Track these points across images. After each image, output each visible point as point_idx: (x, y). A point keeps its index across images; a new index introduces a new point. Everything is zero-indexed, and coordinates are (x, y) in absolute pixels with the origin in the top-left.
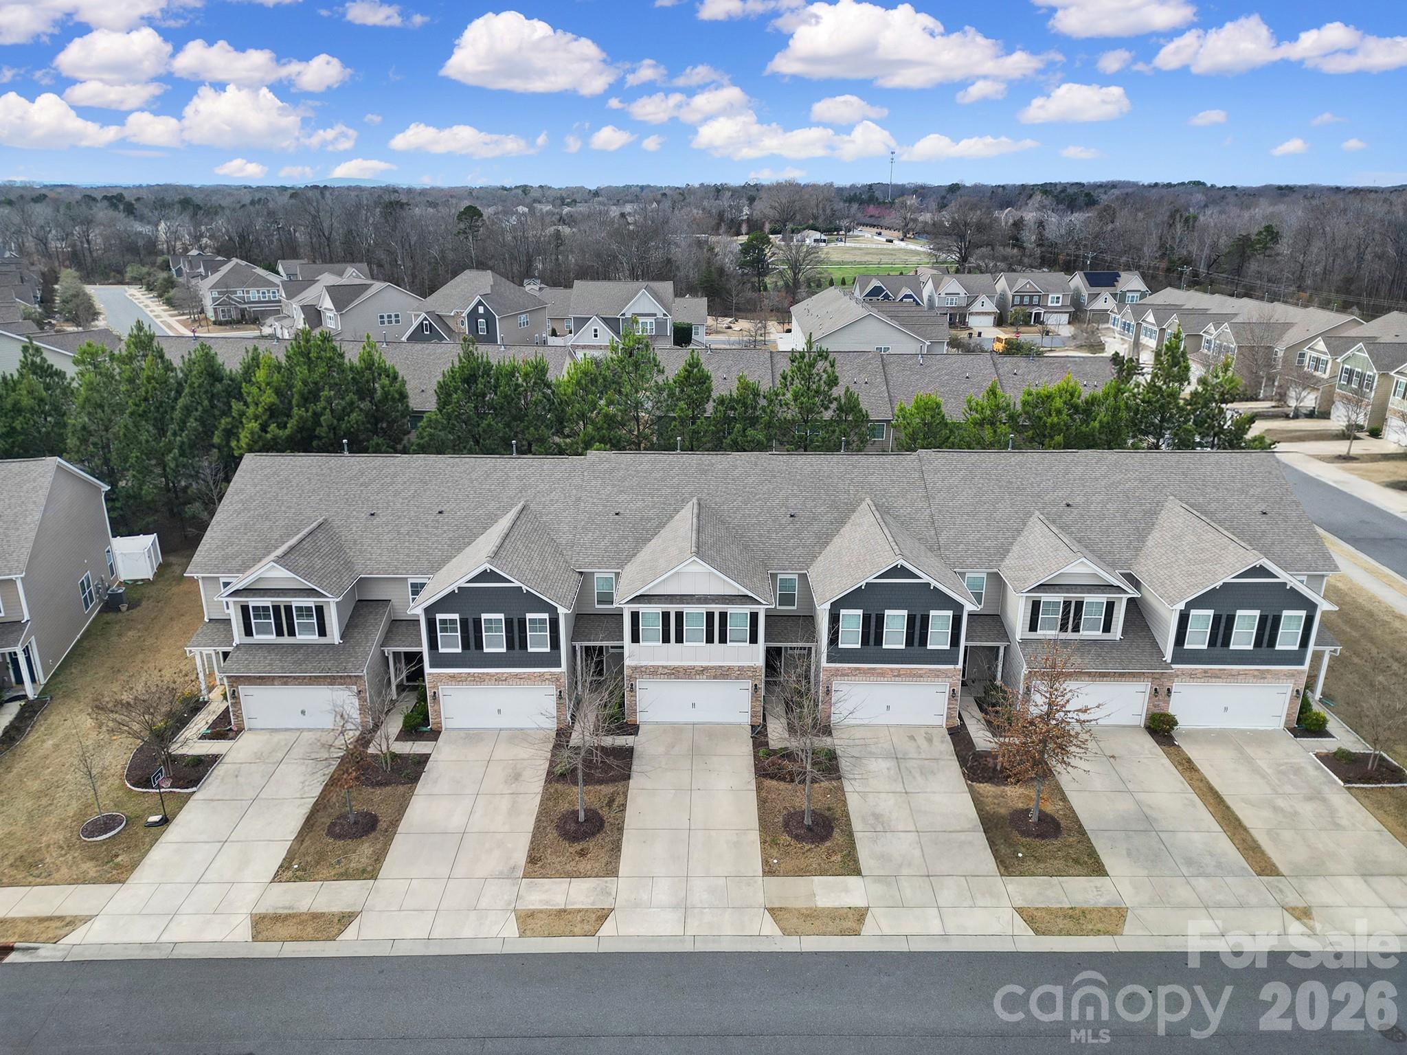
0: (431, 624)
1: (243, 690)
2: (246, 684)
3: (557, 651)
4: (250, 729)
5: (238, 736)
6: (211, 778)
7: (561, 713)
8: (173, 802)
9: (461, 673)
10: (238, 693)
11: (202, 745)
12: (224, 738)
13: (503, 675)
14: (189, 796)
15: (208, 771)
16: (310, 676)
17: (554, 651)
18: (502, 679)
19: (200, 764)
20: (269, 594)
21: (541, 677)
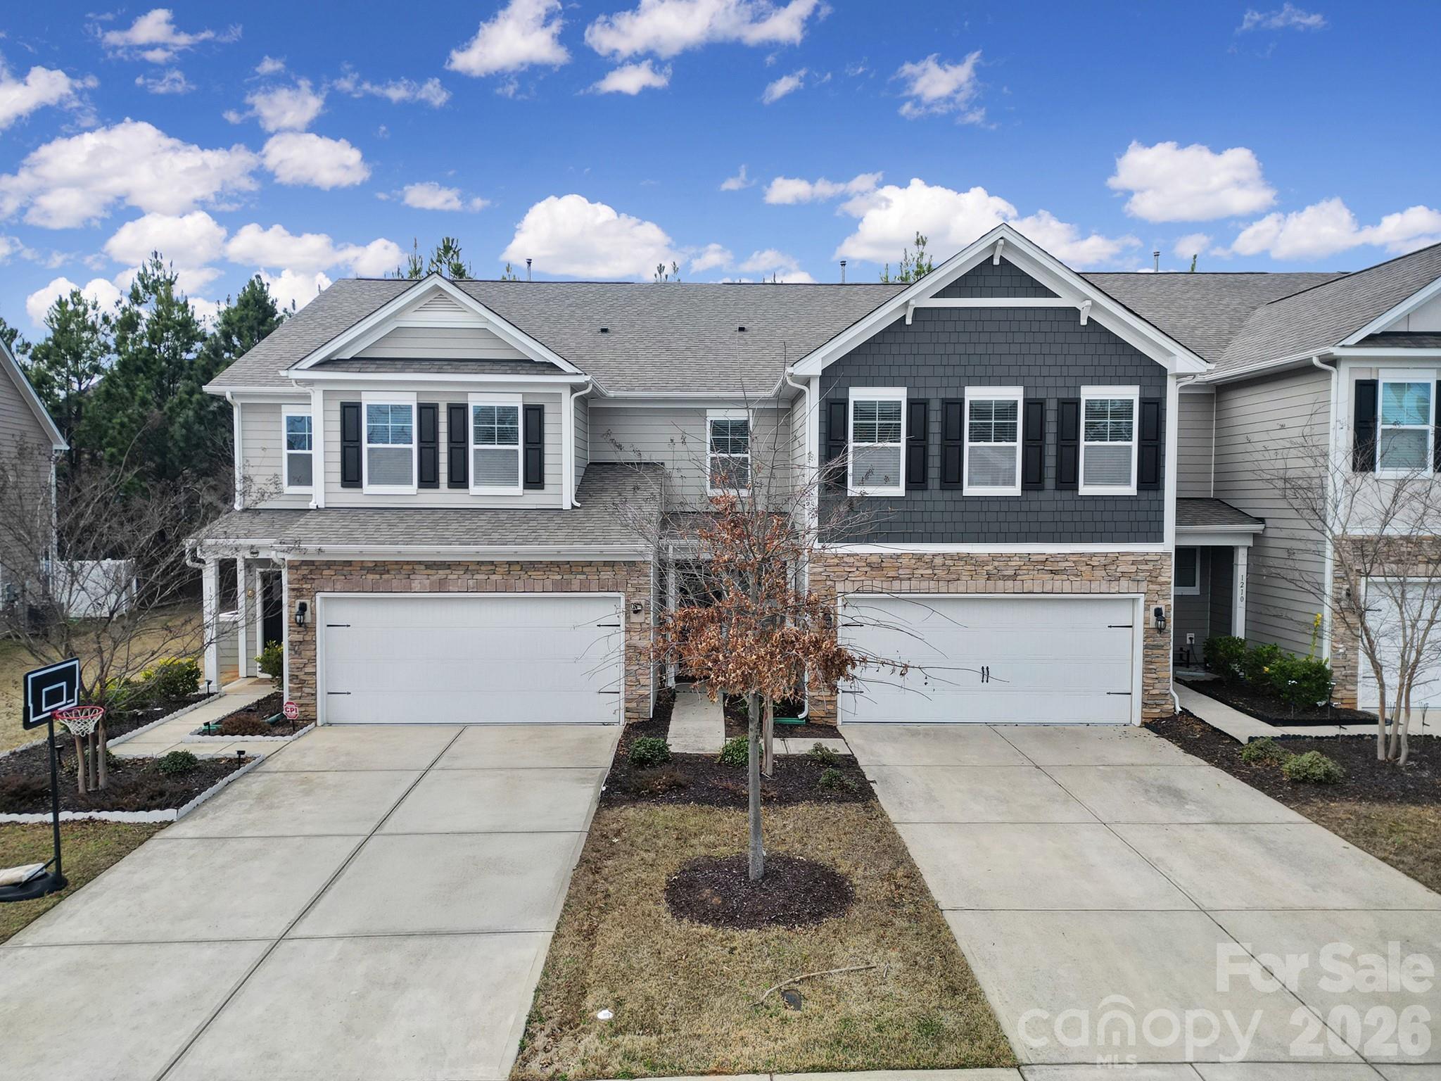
0: (833, 413)
1: (327, 606)
2: (338, 587)
3: (1152, 495)
4: (331, 725)
5: (301, 732)
6: (222, 799)
7: (1154, 676)
8: (92, 843)
9: (899, 556)
10: (313, 614)
11: (200, 745)
12: (261, 734)
13: (1010, 563)
14: (153, 830)
15: (214, 783)
16: (509, 563)
17: (1145, 493)
18: (1006, 573)
19: (191, 772)
20: (417, 366)
21: (1108, 567)
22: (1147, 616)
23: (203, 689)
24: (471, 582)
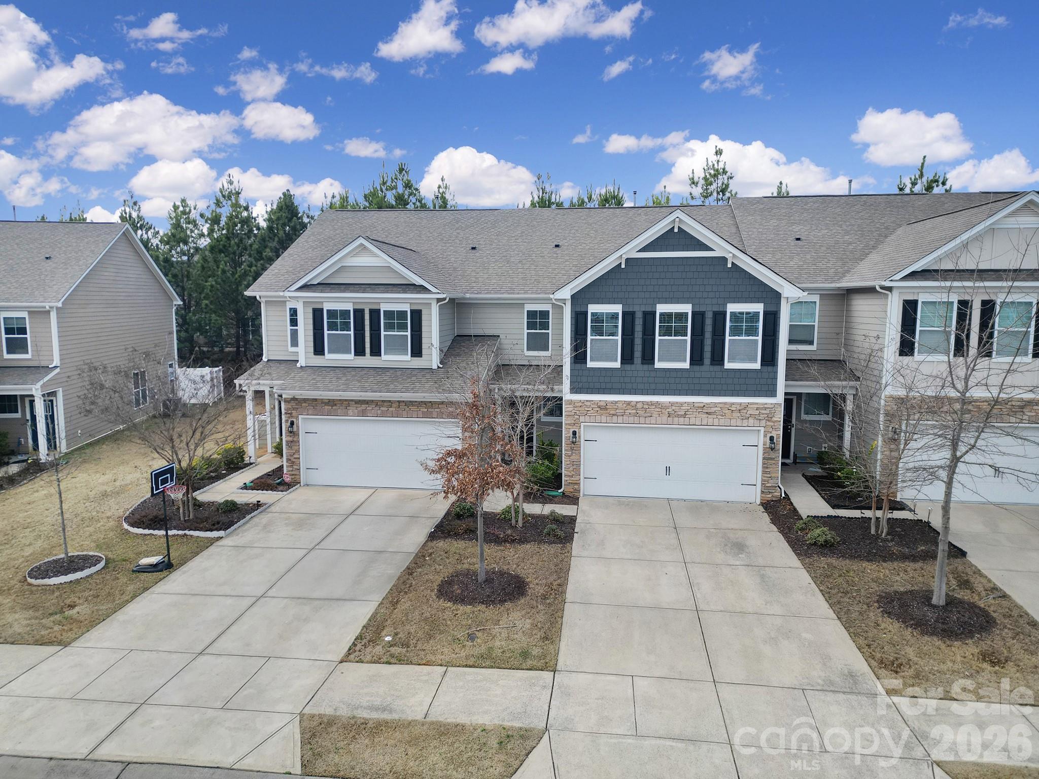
0: (579, 320)
1: (304, 423)
2: (310, 412)
3: (770, 368)
4: (308, 485)
5: (291, 490)
6: (248, 525)
7: (769, 475)
8: (185, 546)
9: (616, 402)
10: (298, 427)
11: (241, 495)
12: (271, 490)
13: (682, 408)
14: (212, 542)
15: (245, 517)
16: (399, 402)
17: (766, 368)
18: (679, 413)
19: (234, 510)
20: (352, 289)
21: (742, 411)
22: (765, 440)
23: (247, 460)
24: (379, 411)
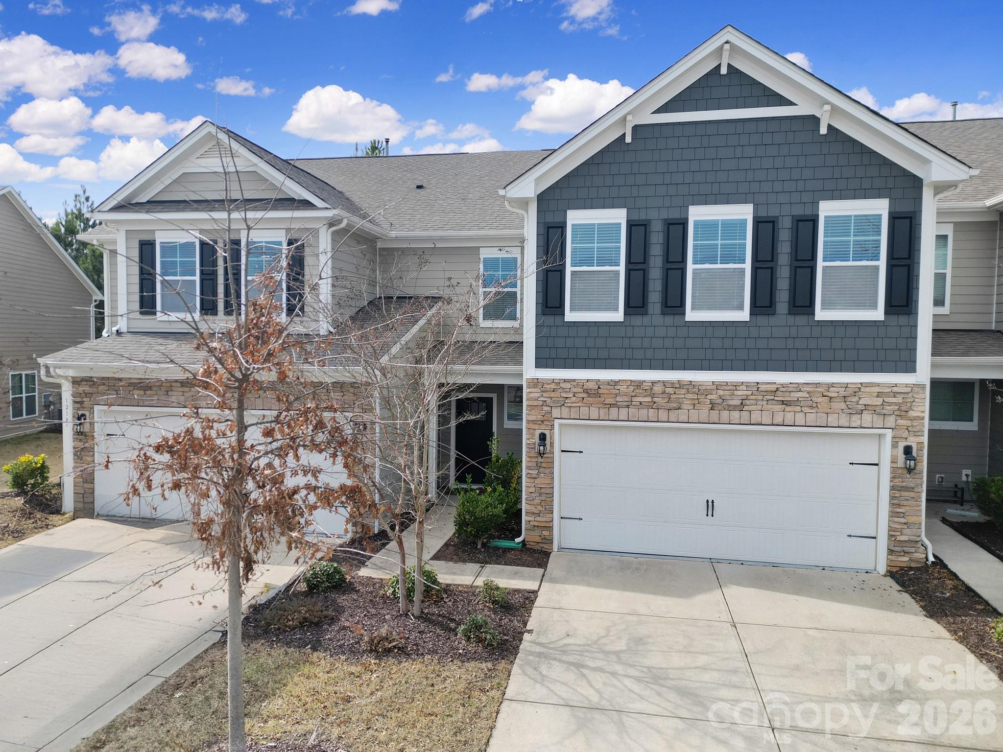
3: (903, 320)
7: (903, 520)
9: (617, 383)
10: (91, 425)
13: (736, 393)
17: (894, 318)
18: (731, 403)
20: (196, 207)
21: (849, 399)
22: (895, 453)
